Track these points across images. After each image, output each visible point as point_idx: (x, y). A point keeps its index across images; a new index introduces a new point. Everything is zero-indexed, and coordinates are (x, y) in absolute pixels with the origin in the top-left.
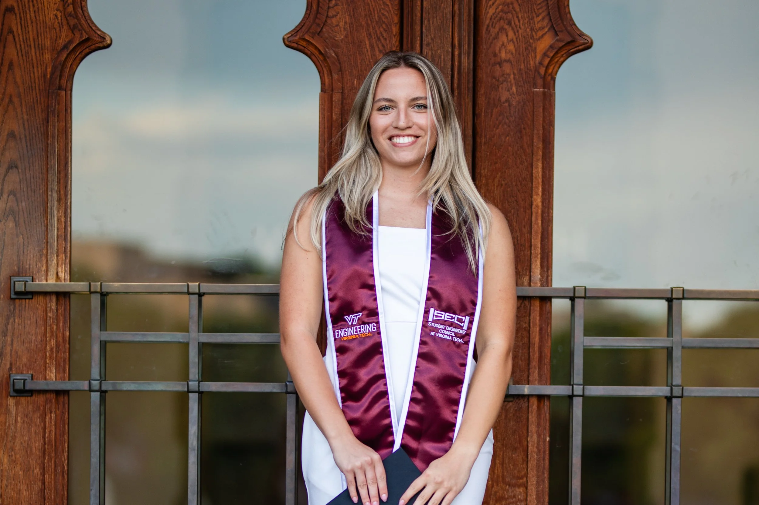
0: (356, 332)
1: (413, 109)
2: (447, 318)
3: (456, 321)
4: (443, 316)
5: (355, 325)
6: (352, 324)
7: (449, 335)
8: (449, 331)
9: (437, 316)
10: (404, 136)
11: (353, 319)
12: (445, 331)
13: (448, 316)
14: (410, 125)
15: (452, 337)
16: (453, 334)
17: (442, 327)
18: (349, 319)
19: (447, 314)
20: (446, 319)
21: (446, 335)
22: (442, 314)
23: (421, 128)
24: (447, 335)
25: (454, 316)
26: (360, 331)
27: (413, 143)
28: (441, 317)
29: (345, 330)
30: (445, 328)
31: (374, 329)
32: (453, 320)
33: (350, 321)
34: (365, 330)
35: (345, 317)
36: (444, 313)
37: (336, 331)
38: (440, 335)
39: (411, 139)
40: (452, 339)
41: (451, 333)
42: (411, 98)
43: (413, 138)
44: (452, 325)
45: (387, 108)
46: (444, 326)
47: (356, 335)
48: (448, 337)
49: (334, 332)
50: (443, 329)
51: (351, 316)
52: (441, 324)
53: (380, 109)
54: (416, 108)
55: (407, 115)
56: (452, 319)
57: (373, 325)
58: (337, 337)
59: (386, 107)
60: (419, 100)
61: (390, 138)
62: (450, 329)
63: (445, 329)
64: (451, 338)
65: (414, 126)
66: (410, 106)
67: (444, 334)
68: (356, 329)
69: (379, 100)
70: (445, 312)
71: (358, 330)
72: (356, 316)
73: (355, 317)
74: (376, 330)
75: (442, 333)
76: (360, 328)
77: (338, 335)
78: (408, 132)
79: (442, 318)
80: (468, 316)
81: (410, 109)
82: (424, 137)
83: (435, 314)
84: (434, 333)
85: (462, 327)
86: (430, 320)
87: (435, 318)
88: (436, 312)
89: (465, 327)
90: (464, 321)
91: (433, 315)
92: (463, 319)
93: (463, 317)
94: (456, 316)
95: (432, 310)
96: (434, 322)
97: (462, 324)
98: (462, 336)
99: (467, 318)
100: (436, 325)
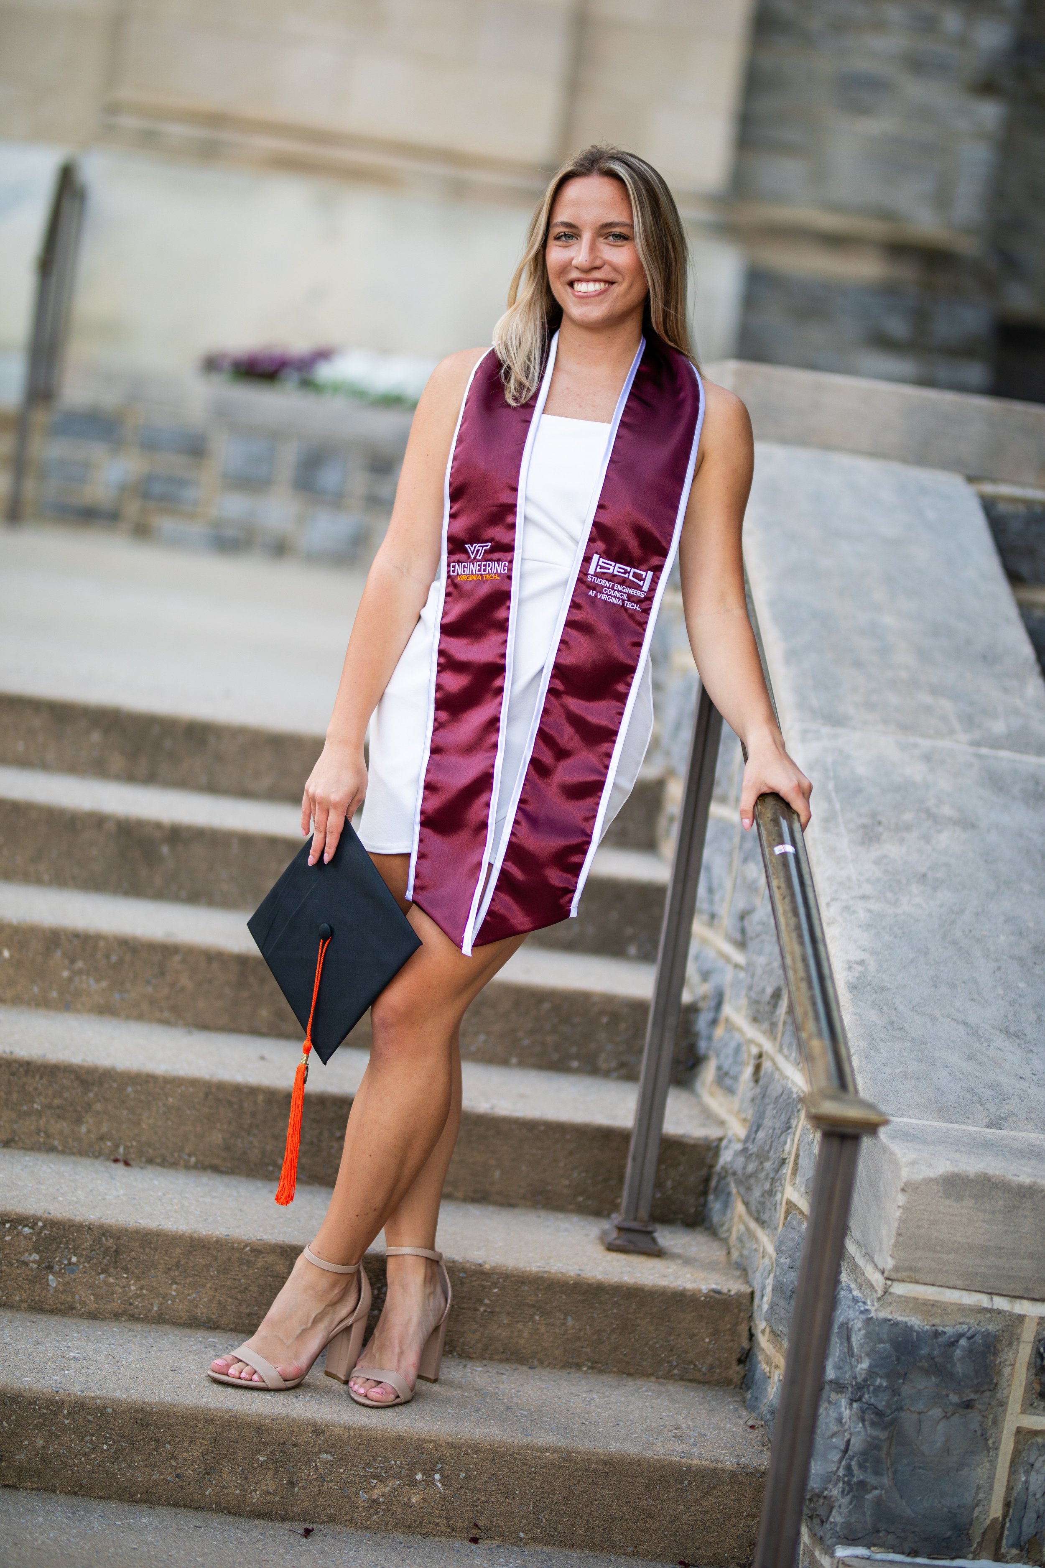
0: (480, 570)
1: (605, 240)
2: (618, 572)
3: (631, 577)
4: (612, 568)
5: (479, 561)
6: (475, 558)
7: (619, 598)
8: (618, 591)
9: (602, 567)
10: (588, 281)
11: (478, 551)
12: (612, 592)
13: (619, 568)
14: (598, 263)
15: (623, 601)
16: (625, 597)
17: (607, 584)
18: (472, 549)
19: (618, 565)
20: (615, 573)
21: (614, 596)
22: (611, 565)
23: (615, 269)
24: (616, 597)
25: (628, 569)
26: (485, 570)
27: (602, 292)
28: (609, 569)
29: (464, 565)
30: (613, 586)
31: (503, 570)
32: (626, 576)
33: (473, 553)
34: (491, 569)
35: (467, 546)
36: (613, 564)
37: (452, 564)
38: (604, 597)
39: (598, 287)
40: (623, 604)
41: (621, 595)
42: (602, 223)
43: (602, 284)
44: (623, 582)
45: (568, 236)
46: (612, 583)
47: (478, 575)
48: (616, 601)
49: (449, 566)
50: (609, 588)
51: (475, 545)
52: (606, 580)
53: (558, 238)
54: (611, 238)
55: (593, 249)
56: (625, 573)
57: (504, 565)
58: (451, 574)
59: (565, 235)
60: (615, 227)
61: (571, 284)
62: (620, 588)
63: (613, 588)
64: (620, 602)
65: (605, 267)
66: (600, 235)
67: (610, 595)
68: (480, 565)
69: (557, 225)
70: (616, 562)
71: (483, 568)
72: (483, 547)
73: (481, 548)
74: (506, 572)
75: (607, 594)
76: (485, 565)
77: (453, 571)
78: (596, 274)
79: (611, 571)
80: (651, 571)
81: (601, 239)
82: (620, 284)
83: (600, 563)
84: (595, 592)
85: (640, 588)
86: (591, 571)
87: (598, 570)
88: (602, 560)
89: (646, 588)
90: (644, 580)
91: (598, 565)
92: (644, 577)
93: (644, 573)
94: (633, 570)
95: (596, 557)
96: (597, 575)
97: (641, 583)
98: (639, 601)
99: (650, 574)
100: (599, 580)
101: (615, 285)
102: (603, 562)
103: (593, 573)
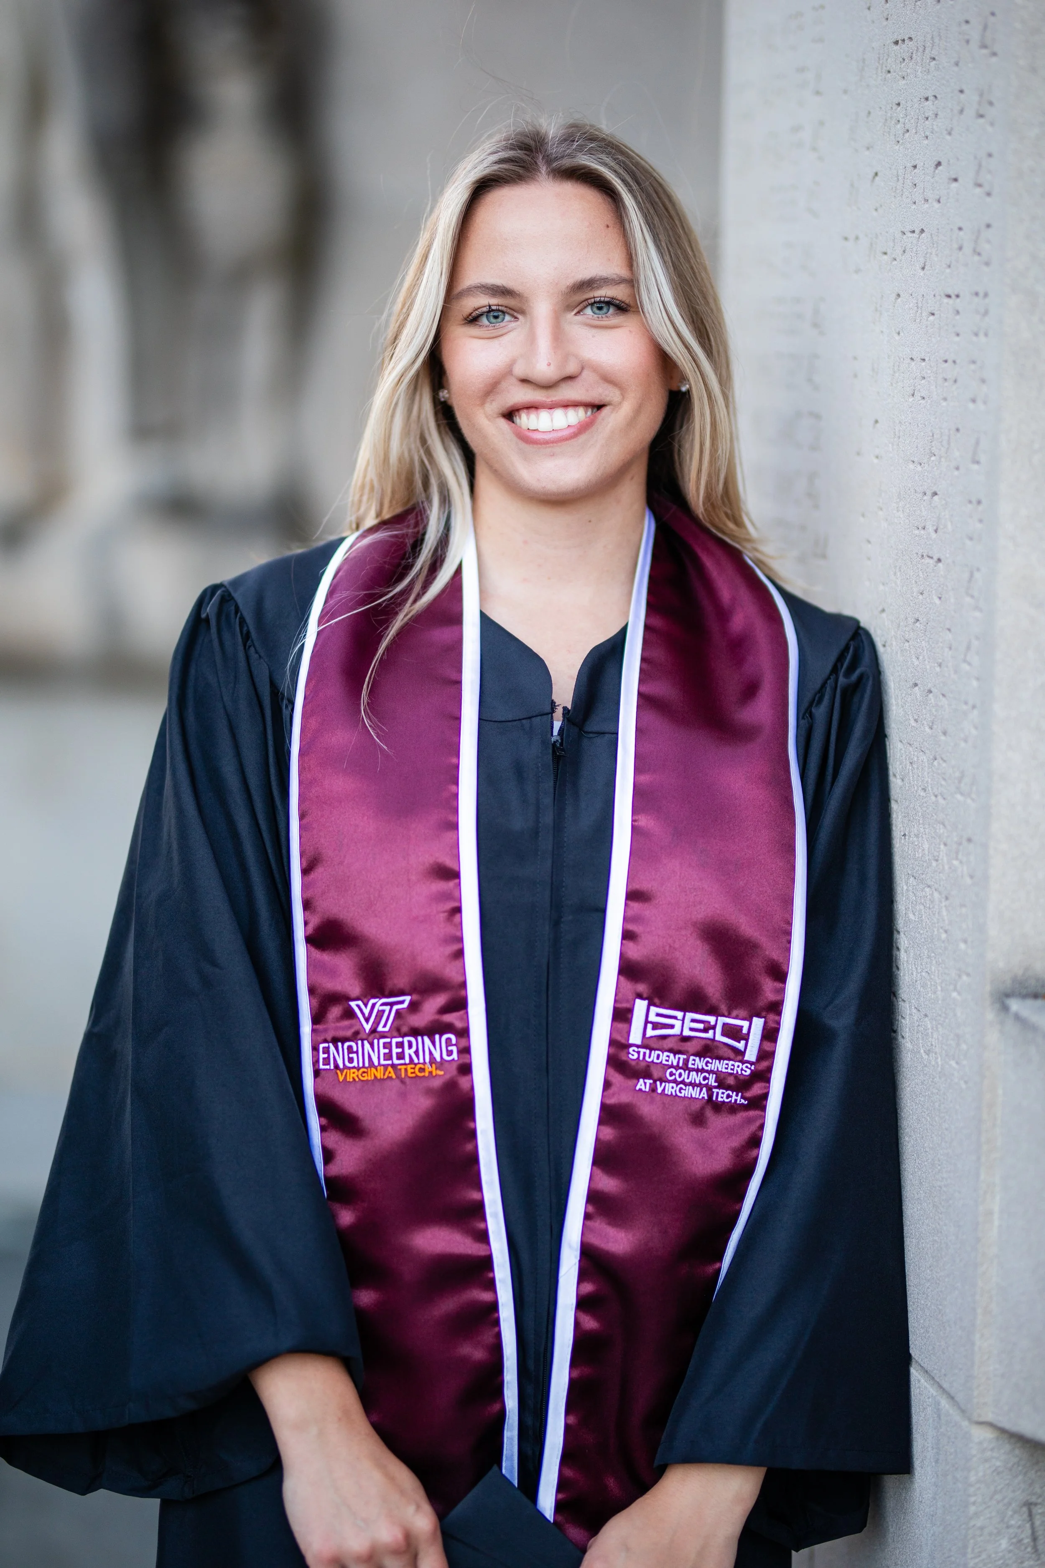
0: (389, 1056)
1: (579, 318)
2: (691, 1029)
3: (719, 1037)
4: (679, 1024)
5: (383, 1035)
6: (374, 1031)
7: (700, 1085)
8: (697, 1071)
9: (656, 1026)
10: (551, 407)
11: (381, 1013)
12: (685, 1075)
13: (693, 1021)
14: (571, 368)
15: (710, 1089)
16: (712, 1081)
17: (673, 1060)
18: (367, 1011)
19: (690, 1016)
20: (687, 1033)
21: (690, 1084)
22: (675, 1018)
23: (608, 379)
24: (693, 1085)
25: (712, 1019)
26: (401, 1056)
27: (583, 428)
28: (672, 1027)
29: (350, 1047)
30: (686, 1062)
31: (450, 1053)
32: (710, 1035)
33: (367, 1020)
34: (417, 1053)
35: (353, 1004)
36: (680, 1014)
37: (322, 1046)
38: (670, 1089)
39: (575, 416)
40: (710, 1096)
41: (705, 1078)
42: (570, 281)
43: (581, 411)
44: (707, 1050)
45: (494, 313)
46: (682, 1057)
47: (386, 1067)
48: (694, 1093)
49: (315, 1049)
50: (677, 1067)
51: (372, 1001)
52: (670, 1051)
53: (473, 320)
54: (588, 311)
55: (558, 336)
56: (705, 1030)
57: (448, 1040)
58: (322, 1067)
59: (490, 311)
60: (599, 287)
61: (510, 415)
62: (700, 1063)
63: (686, 1067)
64: (704, 1094)
65: (585, 373)
66: (569, 308)
67: (683, 1082)
68: (388, 1046)
69: (470, 291)
70: (685, 1009)
71: (395, 1051)
72: (391, 1005)
73: (387, 1008)
74: (455, 1056)
75: (675, 1081)
76: (400, 1045)
77: (327, 1061)
78: (569, 392)
79: (676, 1031)
80: (759, 1016)
81: (570, 315)
82: (618, 406)
83: (652, 1018)
84: (649, 1082)
85: (739, 1054)
86: (635, 1037)
87: (650, 1033)
88: (654, 1010)
89: (751, 1054)
90: (746, 1038)
91: (647, 1022)
92: (745, 1031)
93: (745, 1024)
94: (722, 1020)
95: (640, 1006)
96: (647, 1044)
97: (740, 1046)
98: (741, 1085)
99: (758, 1023)
100: (654, 1054)
101: (605, 411)
102: (658, 1015)
103: (639, 1042)
